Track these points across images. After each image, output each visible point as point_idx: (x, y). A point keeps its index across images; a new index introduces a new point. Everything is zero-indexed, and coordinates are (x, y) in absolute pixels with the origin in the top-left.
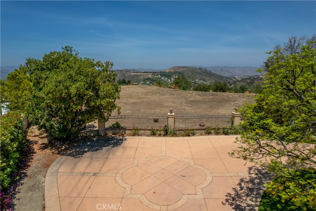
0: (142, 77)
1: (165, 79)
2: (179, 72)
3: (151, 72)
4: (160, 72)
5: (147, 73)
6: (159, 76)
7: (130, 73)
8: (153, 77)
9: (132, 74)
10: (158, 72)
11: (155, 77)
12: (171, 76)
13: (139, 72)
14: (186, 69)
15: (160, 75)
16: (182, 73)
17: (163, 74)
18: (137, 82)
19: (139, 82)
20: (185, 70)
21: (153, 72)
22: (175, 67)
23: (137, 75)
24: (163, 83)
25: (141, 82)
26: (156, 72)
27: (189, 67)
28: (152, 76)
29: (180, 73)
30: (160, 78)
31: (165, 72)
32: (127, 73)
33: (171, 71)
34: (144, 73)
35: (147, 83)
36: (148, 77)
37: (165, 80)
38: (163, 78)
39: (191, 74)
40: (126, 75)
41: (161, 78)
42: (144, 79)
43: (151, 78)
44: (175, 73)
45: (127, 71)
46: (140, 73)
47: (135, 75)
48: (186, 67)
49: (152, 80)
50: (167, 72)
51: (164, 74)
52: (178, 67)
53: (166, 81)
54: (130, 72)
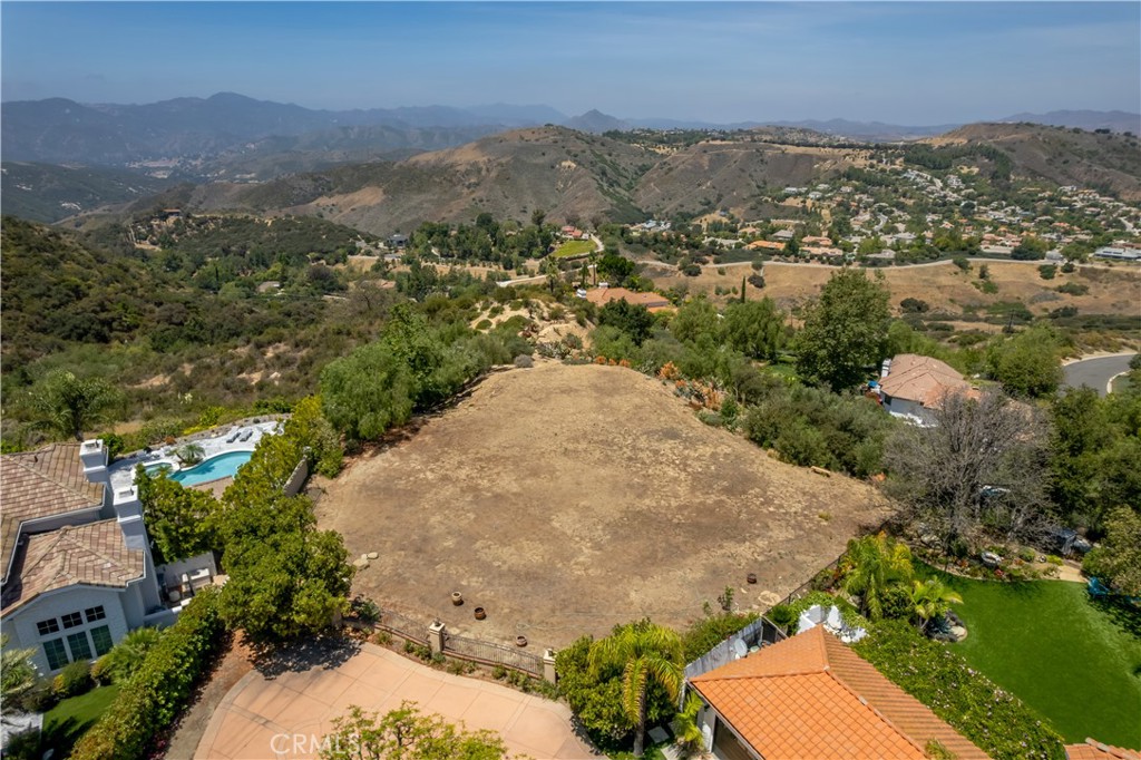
0: (828, 165)
1: (918, 180)
2: (987, 149)
3: (867, 148)
4: (904, 147)
5: (850, 151)
6: (898, 164)
7: (783, 147)
8: (872, 166)
9: (792, 150)
10: (896, 147)
11: (882, 166)
12: (948, 167)
13: (817, 146)
14: (1024, 135)
15: (901, 159)
16: (1002, 155)
18: (806, 184)
19: (815, 183)
20: (1022, 141)
21: (877, 147)
22: (976, 126)
23: (811, 156)
24: (909, 194)
25: (822, 186)
26: (886, 148)
27: (1043, 128)
28: (868, 163)
29: (991, 154)
30: (898, 173)
31: (927, 147)
32: (770, 148)
33: (956, 141)
34: (837, 150)
35: (844, 189)
36: (852, 167)
37: (917, 184)
38: (912, 174)
39: (1045, 158)
40: (769, 153)
41: (905, 170)
42: (836, 171)
43: (861, 170)
44: (970, 154)
45: (780, 135)
46: (824, 147)
47: (802, 156)
48: (1028, 124)
49: (865, 181)
50: (936, 146)
51: (920, 155)
52: (992, 124)
53: (923, 188)
54: (783, 143)
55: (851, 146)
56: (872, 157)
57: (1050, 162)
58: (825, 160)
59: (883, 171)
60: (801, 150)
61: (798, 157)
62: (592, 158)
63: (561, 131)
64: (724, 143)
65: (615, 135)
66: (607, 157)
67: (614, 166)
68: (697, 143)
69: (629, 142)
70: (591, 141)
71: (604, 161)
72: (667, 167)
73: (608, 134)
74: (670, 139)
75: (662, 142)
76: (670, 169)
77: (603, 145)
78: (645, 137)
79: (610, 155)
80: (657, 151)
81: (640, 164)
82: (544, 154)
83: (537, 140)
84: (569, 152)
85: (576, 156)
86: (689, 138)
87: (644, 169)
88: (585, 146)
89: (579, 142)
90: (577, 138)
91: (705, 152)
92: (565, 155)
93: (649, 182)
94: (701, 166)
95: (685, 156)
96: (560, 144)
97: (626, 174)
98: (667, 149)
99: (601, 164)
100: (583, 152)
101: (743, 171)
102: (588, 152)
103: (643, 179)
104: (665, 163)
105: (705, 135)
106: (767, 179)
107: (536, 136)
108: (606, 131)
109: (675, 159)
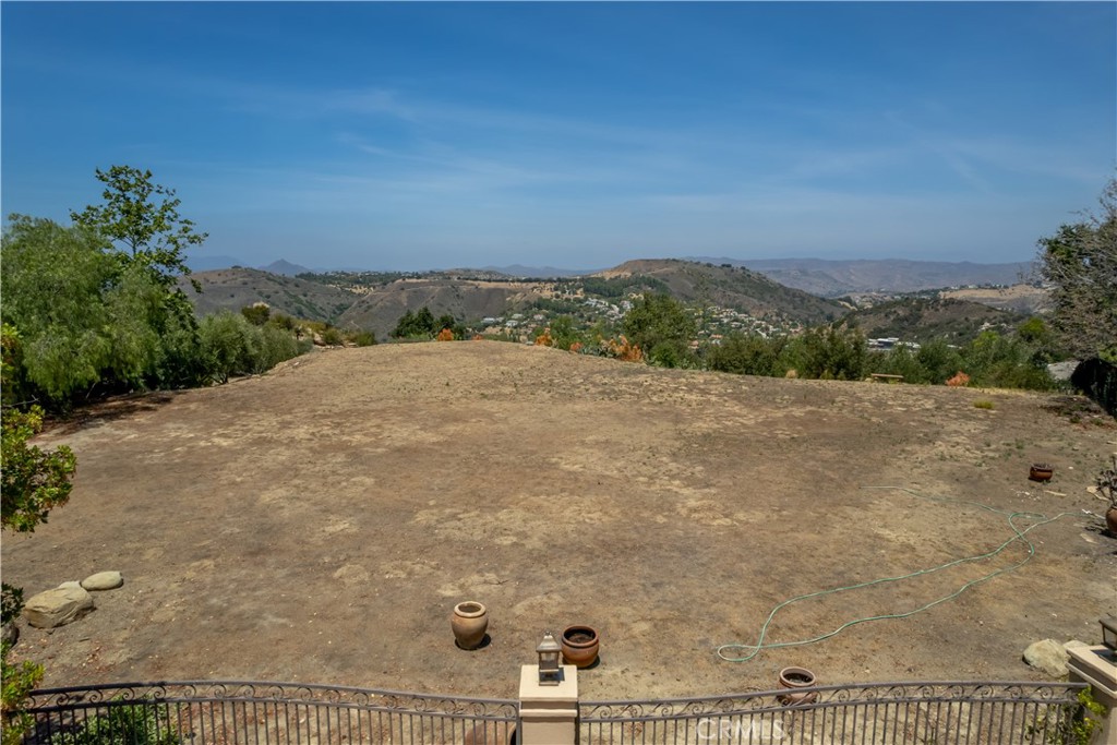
0: (518, 297)
1: (599, 306)
2: (649, 278)
3: (551, 281)
4: (582, 280)
5: (537, 284)
6: (580, 294)
7: (476, 283)
8: (557, 296)
9: (484, 285)
10: (575, 281)
11: (566, 296)
12: (620, 294)
13: (507, 281)
14: (673, 269)
15: (581, 290)
16: (661, 284)
17: (593, 286)
18: (502, 315)
19: (509, 313)
20: (672, 273)
21: (559, 280)
22: (636, 262)
23: (503, 290)
24: (593, 319)
25: (516, 316)
26: (567, 281)
27: (686, 263)
28: (554, 293)
29: (652, 283)
30: (580, 301)
31: (602, 280)
32: (465, 284)
33: (623, 274)
34: (524, 284)
35: (536, 317)
36: (540, 298)
37: (598, 309)
38: (592, 301)
39: (692, 286)
40: (464, 288)
41: (586, 299)
42: (527, 302)
43: (549, 300)
44: (636, 283)
45: (468, 276)
46: (513, 281)
47: (495, 290)
48: (674, 260)
49: (554, 309)
50: (607, 279)
51: (597, 285)
52: (648, 260)
53: (604, 313)
54: (476, 279)
55: (537, 280)
56: (556, 289)
57: (696, 288)
58: (515, 293)
59: (568, 300)
60: (492, 285)
61: (490, 292)
62: (286, 298)
63: (250, 272)
64: (419, 281)
65: (309, 276)
66: (302, 297)
67: (310, 306)
68: (393, 281)
69: (324, 282)
70: (284, 282)
71: (301, 302)
72: (365, 306)
73: (302, 276)
74: (367, 280)
75: (358, 282)
76: (370, 307)
77: (297, 286)
78: (340, 278)
79: (305, 295)
80: (354, 290)
81: (338, 304)
82: (232, 296)
83: (224, 282)
84: (260, 293)
85: (268, 297)
86: (385, 279)
87: (342, 308)
88: (277, 287)
89: (271, 283)
90: (269, 279)
91: (403, 289)
92: (256, 296)
93: (349, 320)
94: (400, 303)
95: (383, 294)
96: (250, 285)
97: (324, 313)
98: (363, 289)
99: (297, 305)
100: (277, 293)
101: (442, 305)
102: (282, 293)
103: (342, 318)
104: (363, 302)
105: (399, 276)
106: (465, 312)
107: (222, 278)
108: (298, 274)
109: (372, 297)
